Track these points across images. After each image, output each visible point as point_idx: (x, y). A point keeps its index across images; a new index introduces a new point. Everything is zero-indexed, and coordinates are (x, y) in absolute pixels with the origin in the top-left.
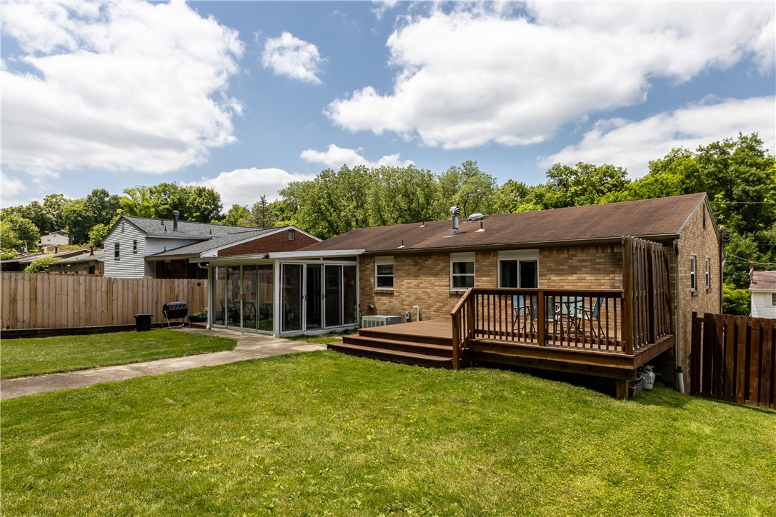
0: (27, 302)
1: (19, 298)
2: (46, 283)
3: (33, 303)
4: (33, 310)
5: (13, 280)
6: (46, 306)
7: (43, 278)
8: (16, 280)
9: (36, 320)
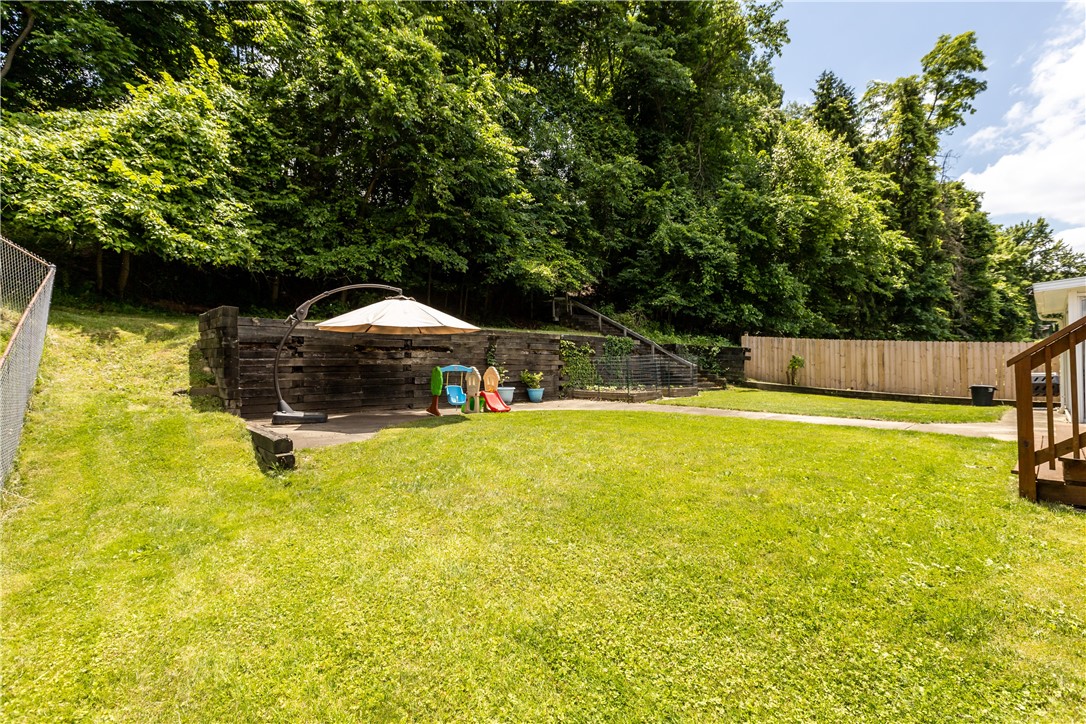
0: (876, 368)
1: (869, 364)
2: (892, 349)
3: (881, 369)
4: (881, 375)
5: (864, 345)
6: (893, 372)
7: (889, 345)
8: (866, 346)
9: (884, 385)
